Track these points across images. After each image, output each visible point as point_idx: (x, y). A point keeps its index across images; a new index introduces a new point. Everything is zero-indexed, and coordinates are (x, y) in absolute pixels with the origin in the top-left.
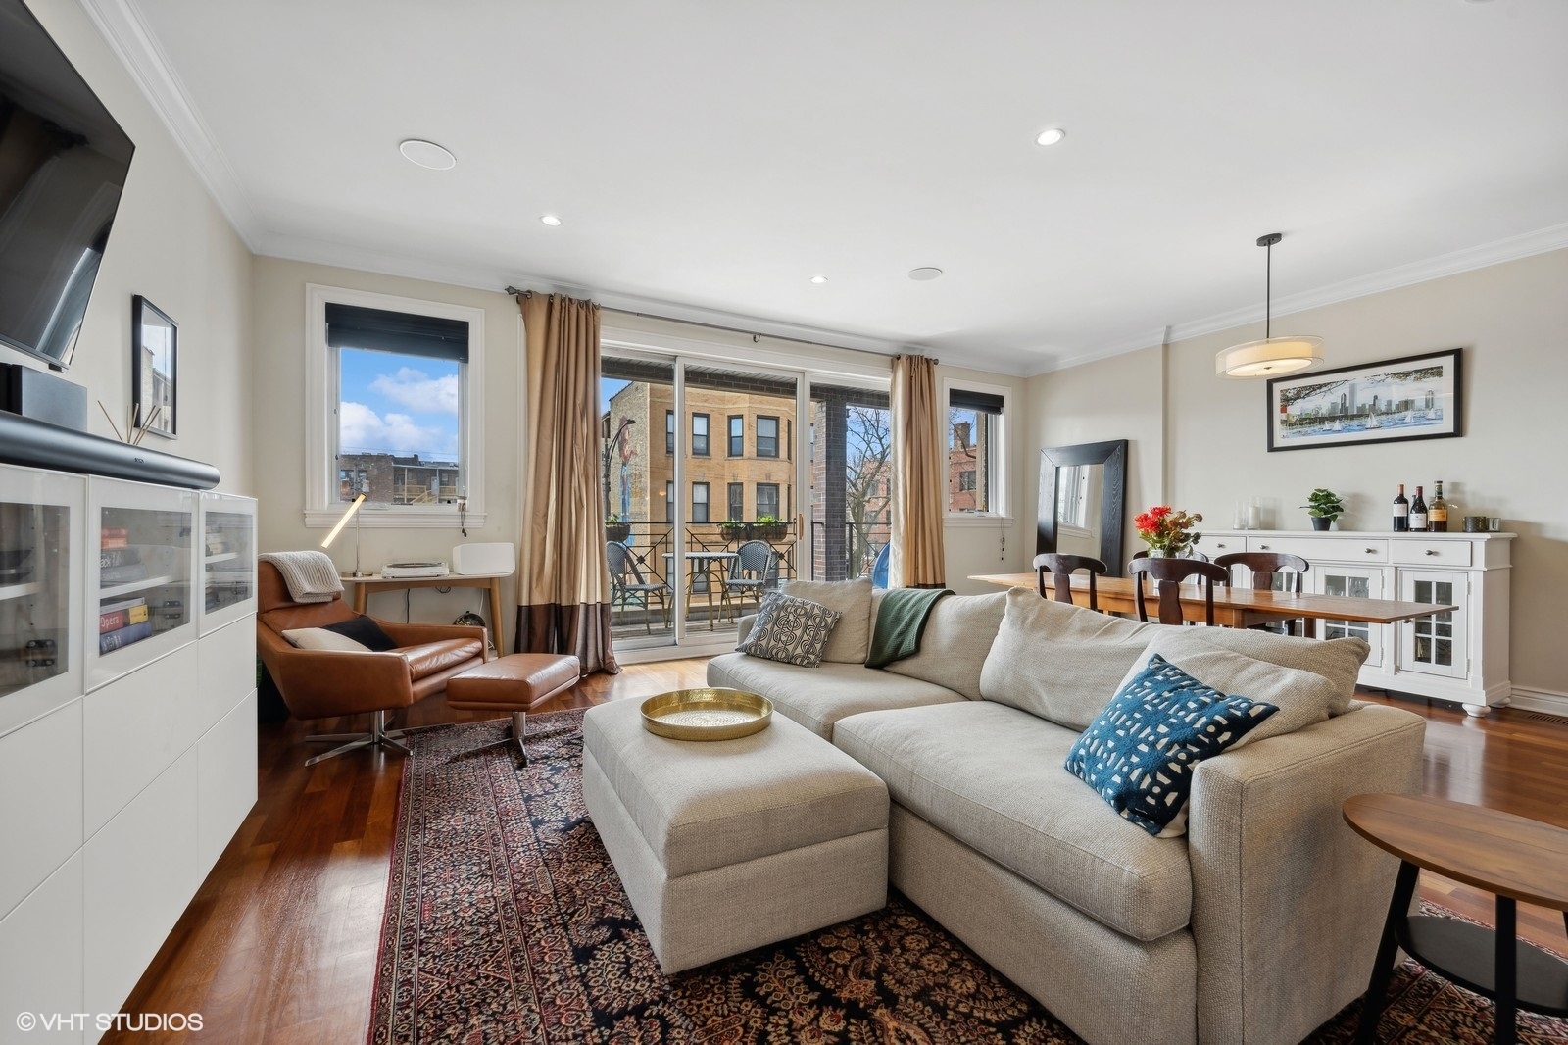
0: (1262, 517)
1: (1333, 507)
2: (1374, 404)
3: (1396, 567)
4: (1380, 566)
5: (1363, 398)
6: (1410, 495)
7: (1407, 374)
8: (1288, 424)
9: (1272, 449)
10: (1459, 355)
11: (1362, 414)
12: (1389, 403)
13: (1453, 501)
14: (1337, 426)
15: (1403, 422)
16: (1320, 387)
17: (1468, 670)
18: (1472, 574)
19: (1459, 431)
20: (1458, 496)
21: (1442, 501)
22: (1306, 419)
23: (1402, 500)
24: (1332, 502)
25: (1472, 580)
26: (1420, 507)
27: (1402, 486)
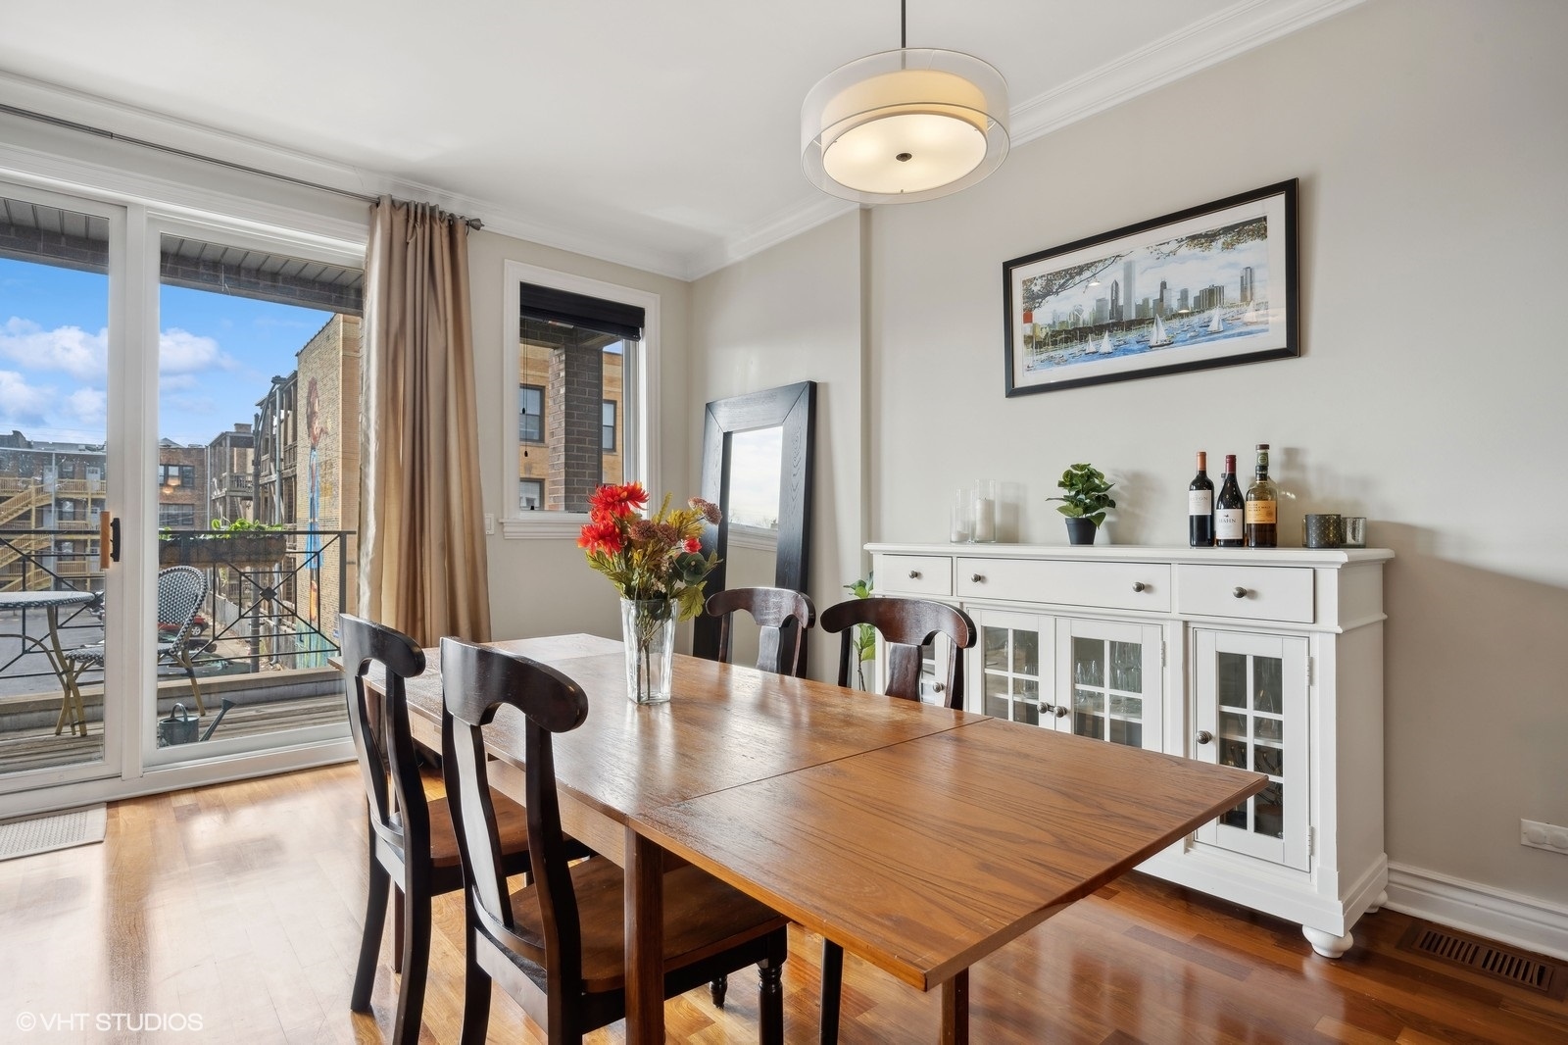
0: (998, 518)
1: (1098, 498)
2: (1162, 299)
3: (1186, 624)
4: (1157, 621)
5: (1144, 290)
6: (1217, 475)
7: (1210, 237)
8: (1036, 343)
9: (1013, 392)
10: (1290, 190)
11: (1142, 321)
12: (1184, 294)
13: (1287, 485)
14: (1106, 343)
15: (1206, 333)
16: (1081, 270)
17: (1312, 853)
18: (1316, 639)
19: (1293, 348)
20: (1294, 475)
21: (1269, 485)
22: (1059, 333)
23: (1202, 482)
24: (1097, 488)
25: (1316, 653)
26: (1232, 496)
27: (1203, 455)
